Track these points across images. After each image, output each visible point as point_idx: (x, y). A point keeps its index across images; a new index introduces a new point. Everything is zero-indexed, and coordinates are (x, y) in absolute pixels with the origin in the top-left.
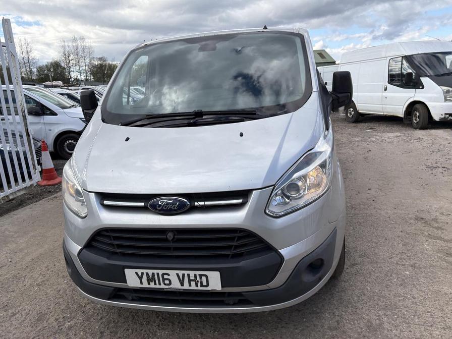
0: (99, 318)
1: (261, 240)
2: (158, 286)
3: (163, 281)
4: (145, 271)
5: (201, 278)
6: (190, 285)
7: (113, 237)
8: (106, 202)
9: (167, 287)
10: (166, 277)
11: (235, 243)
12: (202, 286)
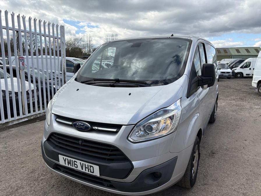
0: (56, 178)
1: (122, 154)
2: (72, 167)
3: (74, 165)
4: (67, 158)
5: (90, 168)
6: (86, 170)
7: (58, 137)
8: (57, 120)
9: (76, 168)
10: (75, 163)
11: (109, 153)
12: (91, 172)
